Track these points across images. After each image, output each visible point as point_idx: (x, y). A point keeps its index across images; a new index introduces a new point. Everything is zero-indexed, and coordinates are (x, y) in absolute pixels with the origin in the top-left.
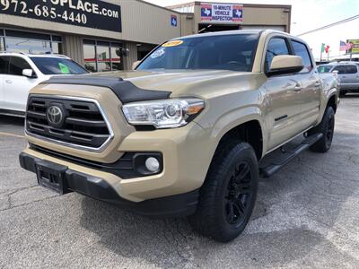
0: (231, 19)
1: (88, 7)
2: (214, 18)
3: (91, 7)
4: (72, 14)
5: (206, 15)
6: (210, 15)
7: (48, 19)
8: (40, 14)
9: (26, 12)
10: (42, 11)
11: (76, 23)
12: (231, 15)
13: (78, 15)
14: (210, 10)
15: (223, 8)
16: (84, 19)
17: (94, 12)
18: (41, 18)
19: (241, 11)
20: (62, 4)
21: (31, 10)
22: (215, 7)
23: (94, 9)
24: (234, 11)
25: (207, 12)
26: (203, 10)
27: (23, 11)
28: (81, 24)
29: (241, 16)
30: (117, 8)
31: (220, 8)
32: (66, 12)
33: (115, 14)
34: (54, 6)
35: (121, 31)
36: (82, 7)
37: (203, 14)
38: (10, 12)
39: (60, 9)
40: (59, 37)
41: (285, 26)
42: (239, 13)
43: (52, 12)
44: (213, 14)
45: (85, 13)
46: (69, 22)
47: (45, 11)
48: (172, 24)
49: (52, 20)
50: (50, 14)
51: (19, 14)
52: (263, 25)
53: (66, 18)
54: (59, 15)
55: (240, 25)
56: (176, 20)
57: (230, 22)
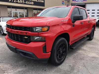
4: (29, 2)
9: (15, 2)
10: (20, 1)
11: (30, 4)
13: (31, 2)
16: (33, 3)
17: (36, 1)
21: (17, 1)
27: (14, 2)
28: (32, 5)
33: (43, 1)
35: (44, 6)
38: (11, 2)
40: (26, 8)
43: (23, 2)
45: (33, 1)
46: (28, 4)
47: (21, 1)
48: (62, 4)
50: (22, 2)
51: (13, 2)
52: (94, 3)
53: (27, 3)
54: (25, 2)
55: (85, 3)
56: (64, 2)
57: (82, 2)
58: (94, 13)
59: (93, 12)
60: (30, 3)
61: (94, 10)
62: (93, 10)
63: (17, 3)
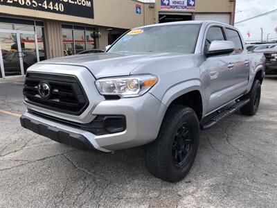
0: (185, 7)
2: (171, 7)
4: (51, 3)
5: (165, 4)
6: (168, 4)
7: (31, 7)
8: (23, 3)
9: (11, 2)
10: (26, 1)
11: (54, 11)
12: (186, 4)
13: (57, 4)
16: (62, 8)
17: (70, 1)
18: (25, 6)
21: (16, 1)
25: (166, 2)
28: (59, 12)
29: (194, 5)
32: (45, 2)
33: (89, 4)
35: (93, 18)
37: (163, 4)
40: (42, 22)
41: (230, 13)
42: (192, 3)
43: (34, 2)
44: (171, 4)
45: (63, 3)
46: (48, 10)
47: (28, 1)
48: (137, 12)
49: (34, 8)
50: (32, 4)
51: (5, 3)
52: (212, 13)
53: (46, 7)
54: (40, 5)
55: (192, 13)
56: (140, 8)
57: (185, 10)
63: (16, 4)
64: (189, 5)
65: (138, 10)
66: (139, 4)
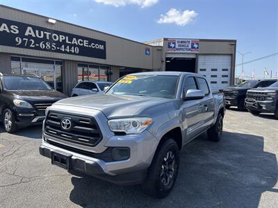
0: (190, 50)
1: (81, 42)
2: (177, 49)
3: (83, 43)
4: (68, 47)
5: (171, 47)
6: (174, 47)
7: (50, 50)
8: (44, 47)
9: (33, 46)
10: (46, 45)
11: (70, 53)
12: (190, 47)
13: (73, 48)
14: (174, 43)
15: (184, 42)
16: (77, 50)
17: (85, 45)
18: (45, 50)
19: (198, 44)
20: (61, 41)
21: (37, 45)
22: (178, 42)
23: (85, 43)
24: (193, 44)
25: (172, 45)
26: (169, 44)
27: (31, 46)
28: (75, 54)
29: (198, 48)
30: (103, 43)
31: (181, 42)
32: (63, 46)
33: (102, 47)
34: (55, 42)
36: (76, 42)
37: (170, 47)
38: (22, 46)
39: (59, 44)
40: (60, 62)
41: (231, 55)
42: (196, 46)
44: (177, 47)
45: (78, 46)
46: (65, 52)
47: (48, 45)
48: (147, 54)
49: (53, 51)
50: (52, 47)
51: (28, 47)
52: (215, 54)
53: (63, 50)
54: (58, 48)
55: (196, 54)
56: (149, 51)
58: (216, 76)
59: (214, 73)
60: (70, 49)
61: (216, 70)
62: (212, 70)
63: (37, 48)
64: (193, 47)
65: (147, 52)
66: (147, 47)
